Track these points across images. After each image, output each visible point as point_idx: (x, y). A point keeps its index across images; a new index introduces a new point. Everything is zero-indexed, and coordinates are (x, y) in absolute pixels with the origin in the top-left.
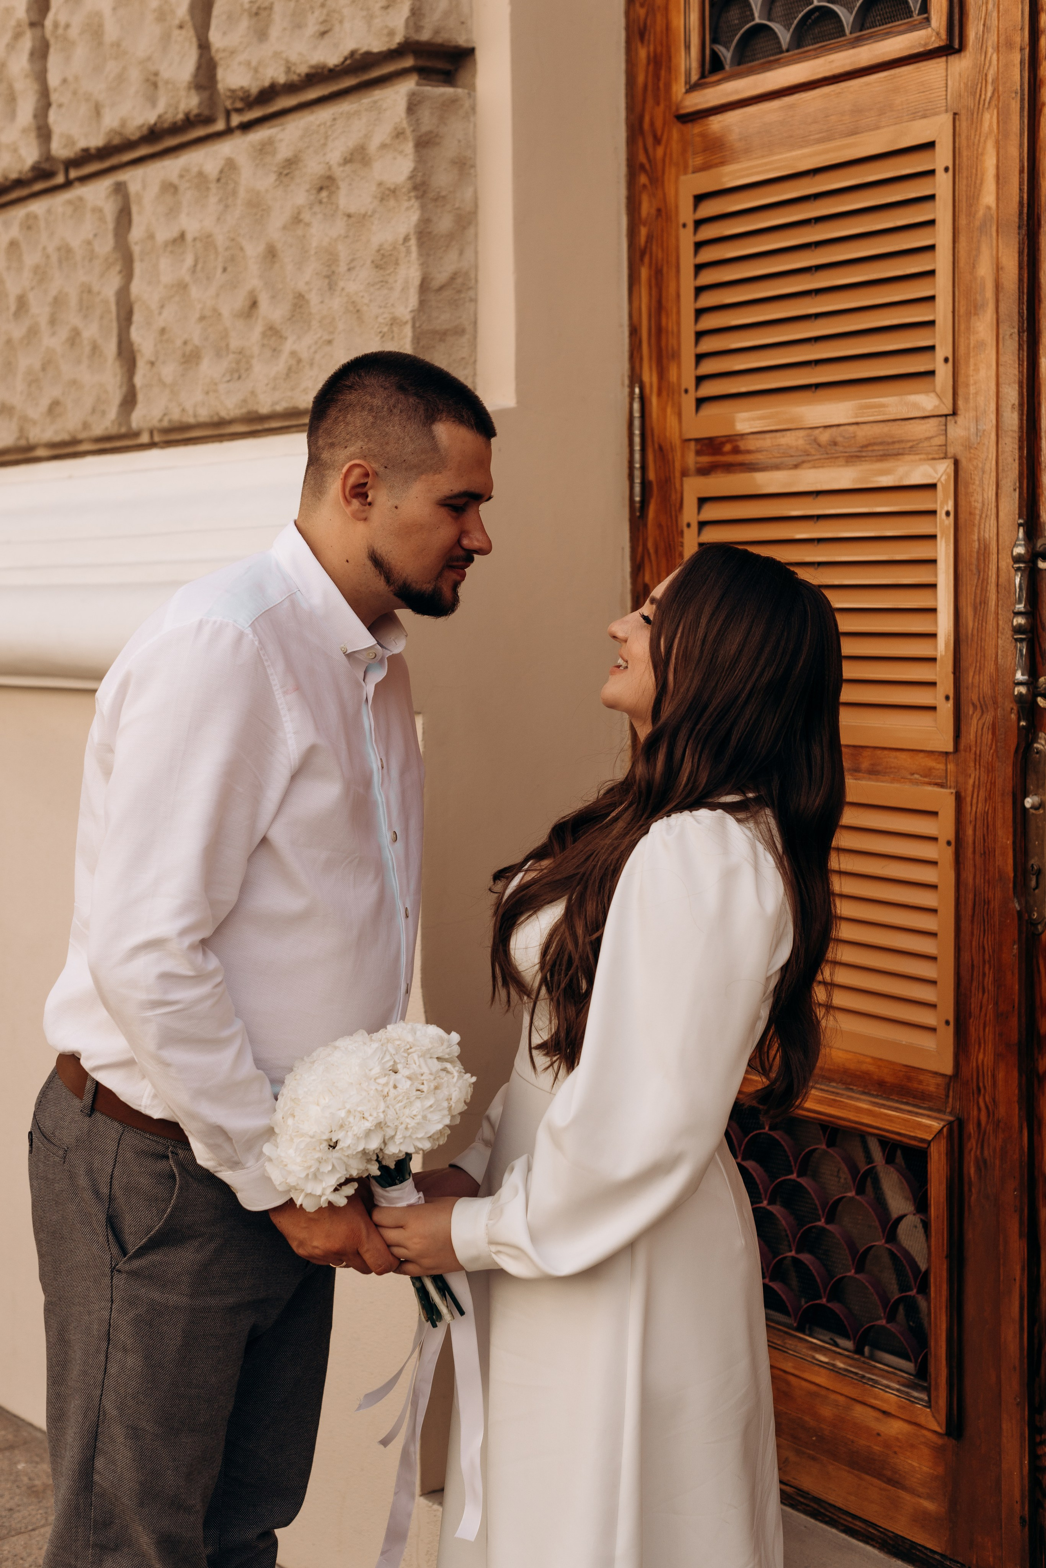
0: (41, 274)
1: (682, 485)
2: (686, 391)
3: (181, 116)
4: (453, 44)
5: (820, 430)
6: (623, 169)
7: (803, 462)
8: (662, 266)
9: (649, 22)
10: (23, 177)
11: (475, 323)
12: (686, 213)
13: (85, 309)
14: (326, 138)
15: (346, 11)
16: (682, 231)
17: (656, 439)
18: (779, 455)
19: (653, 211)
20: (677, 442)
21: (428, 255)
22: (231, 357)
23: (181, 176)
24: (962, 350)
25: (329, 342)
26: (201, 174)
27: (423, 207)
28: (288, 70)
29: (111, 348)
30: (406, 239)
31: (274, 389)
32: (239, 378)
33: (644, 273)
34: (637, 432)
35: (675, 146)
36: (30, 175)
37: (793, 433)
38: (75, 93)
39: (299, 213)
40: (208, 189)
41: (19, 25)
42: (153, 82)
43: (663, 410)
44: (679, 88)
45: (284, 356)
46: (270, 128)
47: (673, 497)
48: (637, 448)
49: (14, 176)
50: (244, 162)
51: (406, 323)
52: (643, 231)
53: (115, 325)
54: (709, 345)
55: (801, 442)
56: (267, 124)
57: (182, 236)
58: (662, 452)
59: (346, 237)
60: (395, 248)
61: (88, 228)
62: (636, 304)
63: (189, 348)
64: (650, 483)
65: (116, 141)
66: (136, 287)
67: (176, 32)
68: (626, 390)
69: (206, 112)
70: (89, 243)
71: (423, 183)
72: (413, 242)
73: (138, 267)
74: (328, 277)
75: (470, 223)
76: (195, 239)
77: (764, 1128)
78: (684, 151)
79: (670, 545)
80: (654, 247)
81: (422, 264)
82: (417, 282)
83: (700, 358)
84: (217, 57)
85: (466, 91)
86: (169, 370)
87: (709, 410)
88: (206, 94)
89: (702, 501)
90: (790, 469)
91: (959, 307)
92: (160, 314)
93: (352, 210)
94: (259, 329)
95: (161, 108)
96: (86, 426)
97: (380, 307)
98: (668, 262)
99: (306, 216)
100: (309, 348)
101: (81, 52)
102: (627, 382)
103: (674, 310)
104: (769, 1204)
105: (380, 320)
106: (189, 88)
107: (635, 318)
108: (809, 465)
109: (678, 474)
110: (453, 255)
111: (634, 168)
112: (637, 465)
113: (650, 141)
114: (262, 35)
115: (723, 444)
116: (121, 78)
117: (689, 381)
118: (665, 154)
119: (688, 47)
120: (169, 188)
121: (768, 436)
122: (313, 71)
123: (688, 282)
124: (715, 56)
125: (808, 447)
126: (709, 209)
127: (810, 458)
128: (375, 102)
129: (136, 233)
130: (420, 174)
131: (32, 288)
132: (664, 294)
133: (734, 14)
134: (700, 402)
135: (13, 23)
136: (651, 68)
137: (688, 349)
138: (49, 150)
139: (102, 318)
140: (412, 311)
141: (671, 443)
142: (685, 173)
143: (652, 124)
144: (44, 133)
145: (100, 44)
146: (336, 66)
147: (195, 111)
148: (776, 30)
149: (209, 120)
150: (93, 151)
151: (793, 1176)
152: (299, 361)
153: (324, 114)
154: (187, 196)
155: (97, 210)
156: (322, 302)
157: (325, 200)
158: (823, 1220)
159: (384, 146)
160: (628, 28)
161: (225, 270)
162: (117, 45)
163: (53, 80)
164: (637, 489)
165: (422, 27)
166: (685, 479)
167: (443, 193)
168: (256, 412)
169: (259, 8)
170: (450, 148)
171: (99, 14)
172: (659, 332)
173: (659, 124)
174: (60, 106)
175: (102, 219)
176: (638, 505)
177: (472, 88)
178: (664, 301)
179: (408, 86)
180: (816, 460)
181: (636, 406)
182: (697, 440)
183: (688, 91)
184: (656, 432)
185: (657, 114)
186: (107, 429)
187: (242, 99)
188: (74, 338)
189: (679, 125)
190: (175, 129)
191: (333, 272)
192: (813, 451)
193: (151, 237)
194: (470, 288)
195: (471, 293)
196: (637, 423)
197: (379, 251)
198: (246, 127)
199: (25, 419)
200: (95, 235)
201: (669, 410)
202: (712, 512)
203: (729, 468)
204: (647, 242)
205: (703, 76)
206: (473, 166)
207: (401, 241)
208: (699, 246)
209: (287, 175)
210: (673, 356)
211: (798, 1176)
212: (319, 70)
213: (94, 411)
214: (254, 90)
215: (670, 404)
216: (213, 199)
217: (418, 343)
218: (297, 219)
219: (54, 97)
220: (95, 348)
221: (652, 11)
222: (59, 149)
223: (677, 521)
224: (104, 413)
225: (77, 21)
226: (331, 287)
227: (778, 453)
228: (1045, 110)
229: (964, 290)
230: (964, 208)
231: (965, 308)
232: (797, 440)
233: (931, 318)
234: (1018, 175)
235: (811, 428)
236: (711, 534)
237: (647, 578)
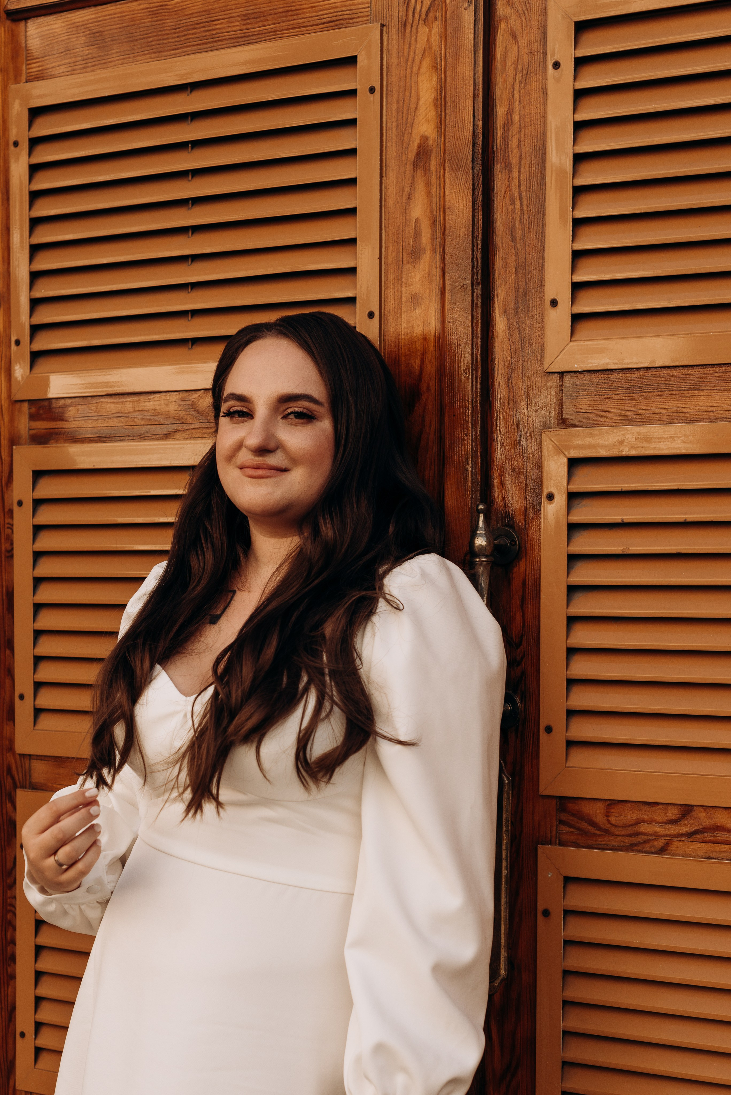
1: (11, 456)
2: (18, 343)
7: (176, 431)
12: (18, 130)
16: (12, 151)
18: (143, 423)
20: (4, 403)
24: (390, 304)
37: (162, 396)
55: (173, 407)
83: (35, 304)
87: (47, 366)
90: (160, 439)
91: (387, 254)
108: (184, 435)
109: (5, 443)
117: (21, 331)
125: (183, 413)
126: (48, 126)
127: (185, 427)
134: (36, 356)
137: (20, 293)
142: (16, 82)
166: (14, 447)
180: (195, 429)
182: (31, 402)
189: (8, 23)
202: (50, 488)
208: (34, 170)
223: (3, 498)
227: (142, 419)
228: (502, 26)
229: (393, 234)
230: (394, 137)
231: (395, 254)
232: (167, 405)
233: (350, 264)
234: (471, 99)
235: (186, 391)
236: (49, 515)
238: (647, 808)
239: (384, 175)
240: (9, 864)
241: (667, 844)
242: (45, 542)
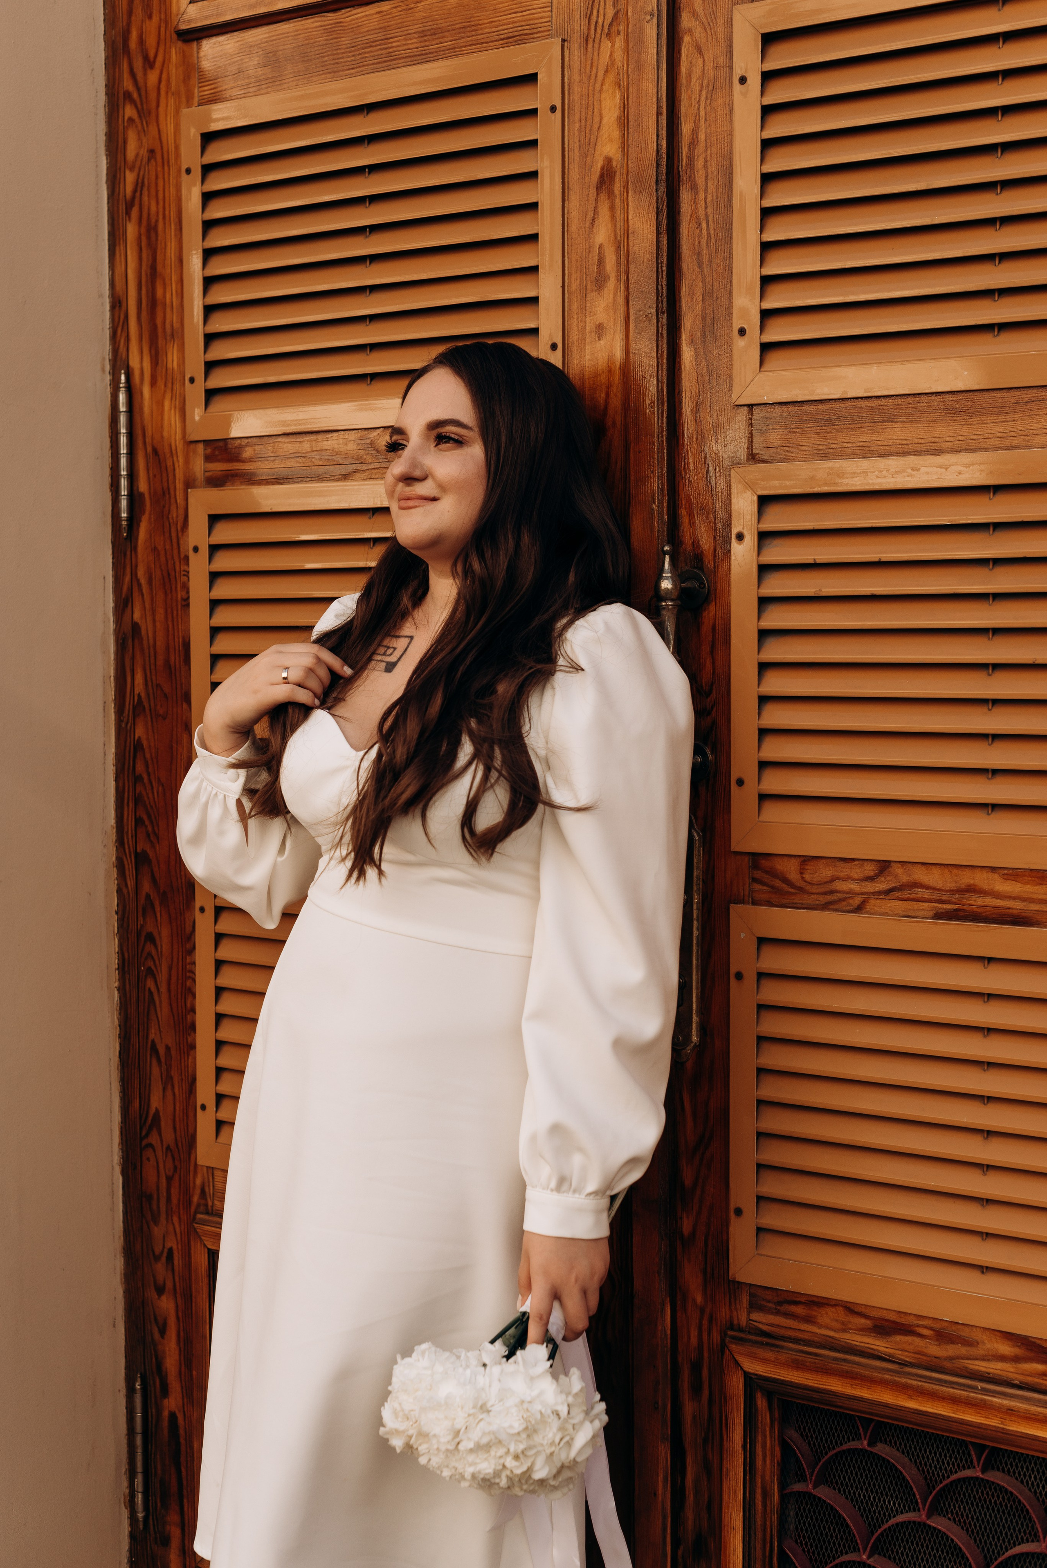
1: (186, 499)
2: (192, 380)
5: (379, 431)
6: (102, 98)
8: (157, 221)
12: (191, 155)
16: (184, 178)
17: (148, 440)
18: (321, 463)
19: (144, 152)
24: (574, 337)
33: (131, 230)
34: (122, 430)
35: (174, 71)
43: (158, 403)
47: (174, 514)
48: (123, 450)
52: (130, 178)
54: (222, 323)
55: (351, 446)
58: (157, 455)
62: (120, 268)
64: (142, 495)
68: (108, 378)
78: (186, 78)
79: (169, 574)
80: (145, 198)
83: (210, 339)
87: (222, 405)
90: (338, 480)
91: (570, 282)
98: (164, 217)
102: (108, 367)
103: (174, 278)
107: (118, 286)
109: (179, 485)
111: (115, 97)
112: (124, 473)
113: (138, 64)
117: (195, 369)
118: (159, 81)
121: (307, 438)
123: (193, 243)
125: (362, 452)
126: (223, 151)
127: (364, 467)
132: (159, 258)
134: (211, 394)
137: (194, 328)
141: (170, 446)
142: (189, 106)
143: (141, 41)
164: (124, 503)
166: (189, 490)
172: (152, 305)
173: (151, 42)
176: (122, 524)
178: (159, 267)
180: (375, 469)
181: (122, 397)
182: (207, 443)
183: (195, 1)
184: (149, 430)
185: (147, 31)
189: (180, 44)
196: (123, 419)
201: (167, 404)
202: (226, 533)
204: (135, 191)
208: (208, 197)
210: (172, 336)
215: (168, 396)
223: (178, 544)
227: (320, 459)
228: (687, 39)
229: (577, 261)
230: (577, 159)
231: (578, 282)
232: (346, 444)
233: (532, 294)
234: (655, 117)
235: (365, 429)
236: (225, 562)
237: (137, 616)
238: (842, 864)
239: (566, 198)
240: (188, 929)
241: (864, 902)
242: (225, 589)
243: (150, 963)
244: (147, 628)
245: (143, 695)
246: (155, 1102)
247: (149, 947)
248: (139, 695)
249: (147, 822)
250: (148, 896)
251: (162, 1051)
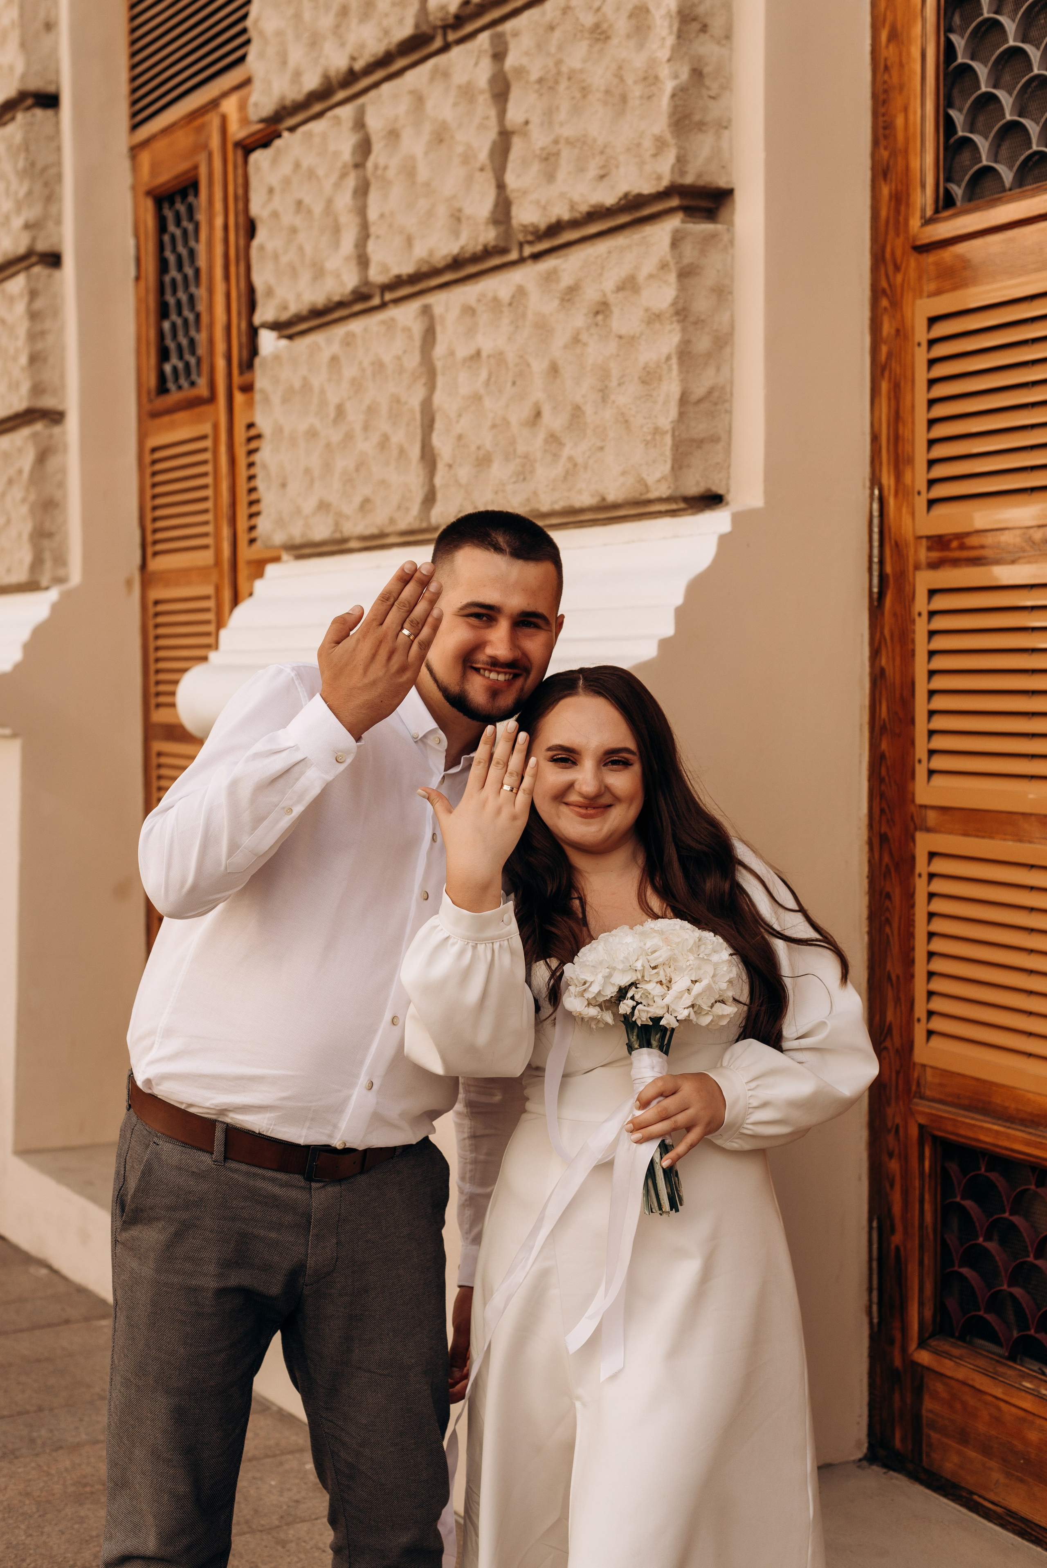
0: (357, 385)
1: (914, 578)
2: (919, 493)
3: (480, 248)
4: (714, 185)
5: (1033, 529)
6: (867, 294)
7: (1020, 558)
8: (900, 380)
9: (891, 163)
10: (345, 299)
11: (730, 432)
12: (921, 334)
13: (394, 417)
14: (603, 268)
15: (622, 158)
16: (917, 349)
17: (892, 535)
19: (893, 332)
20: (911, 539)
21: (688, 372)
22: (518, 460)
23: (479, 301)
25: (601, 448)
26: (495, 299)
27: (684, 330)
28: (572, 208)
29: (415, 452)
30: (668, 358)
31: (553, 489)
32: (524, 479)
33: (884, 386)
34: (876, 529)
35: (912, 273)
36: (350, 298)
37: (1011, 532)
38: (390, 226)
39: (578, 334)
40: (501, 312)
41: (345, 166)
42: (457, 217)
43: (899, 509)
44: (915, 223)
45: (563, 460)
46: (557, 258)
47: (907, 589)
48: (876, 544)
49: (336, 298)
50: (532, 288)
51: (666, 432)
52: (884, 349)
53: (419, 432)
54: (940, 451)
56: (554, 255)
57: (478, 353)
58: (898, 547)
59: (618, 355)
60: (658, 366)
61: (399, 344)
62: (877, 414)
63: (481, 453)
64: (887, 575)
65: (425, 269)
66: (439, 398)
67: (478, 174)
68: (868, 492)
69: (502, 244)
70: (399, 358)
71: (684, 309)
72: (674, 361)
73: (440, 381)
74: (601, 391)
75: (726, 343)
76: (489, 357)
77: (980, 1169)
78: (920, 278)
79: (904, 633)
80: (893, 364)
81: (682, 381)
82: (677, 396)
83: (931, 463)
84: (512, 196)
85: (725, 227)
86: (464, 473)
87: (940, 510)
88: (502, 228)
89: (932, 593)
92: (458, 422)
93: (623, 331)
94: (541, 436)
95: (463, 240)
96: (392, 521)
97: (645, 418)
98: (905, 377)
99: (584, 337)
100: (584, 453)
101: (397, 191)
102: (868, 484)
103: (910, 420)
104: (985, 1240)
105: (645, 429)
106: (487, 223)
107: (876, 426)
108: (1024, 560)
110: (711, 371)
111: (877, 293)
112: (876, 560)
113: (891, 268)
114: (550, 177)
115: (950, 541)
116: (430, 213)
117: (921, 485)
118: (903, 280)
119: (923, 186)
120: (469, 311)
121: (990, 534)
122: (592, 210)
123: (921, 395)
124: (948, 194)
125: (1024, 544)
126: (942, 329)
127: (1025, 554)
128: (644, 238)
129: (439, 350)
130: (682, 301)
131: (349, 398)
132: (901, 406)
133: (965, 157)
134: (931, 503)
135: (339, 164)
136: (893, 203)
137: (921, 455)
138: (366, 277)
139: (408, 425)
140: (672, 422)
141: (906, 540)
142: (921, 297)
143: (893, 253)
144: (363, 261)
145: (414, 183)
146: (612, 205)
147: (492, 243)
148: (1001, 171)
149: (504, 251)
150: (405, 277)
151: (1006, 1215)
152: (575, 465)
153: (601, 247)
154: (484, 318)
155: (407, 330)
156: (596, 413)
157: (601, 323)
158: (1032, 1256)
159: (651, 276)
160: (874, 168)
161: (514, 383)
162: (427, 184)
163: (373, 214)
164: (876, 581)
165: (686, 172)
166: (917, 572)
167: (703, 317)
168: (538, 510)
169: (549, 154)
170: (709, 278)
171: (412, 158)
172: (896, 439)
173: (899, 253)
174: (378, 237)
175: (411, 338)
176: (875, 596)
177: (731, 224)
178: (901, 412)
179: (674, 222)
180: (1030, 556)
181: (876, 506)
182: (928, 538)
183: (923, 225)
184: (893, 530)
185: (897, 245)
186: (410, 524)
187: (532, 233)
188: (384, 442)
190: (475, 259)
191: (606, 387)
192: (1028, 548)
193: (452, 353)
194: (725, 401)
195: (727, 405)
196: (876, 521)
197: (644, 368)
198: (536, 257)
199: (340, 516)
200: (405, 352)
201: (904, 510)
202: (941, 602)
203: (955, 562)
204: (887, 359)
205: (937, 211)
206: (731, 293)
207: (663, 359)
209: (569, 300)
210: (908, 461)
211: (1011, 1214)
212: (598, 209)
213: (399, 508)
214: (543, 226)
215: (905, 504)
216: (505, 321)
217: (677, 450)
218: (576, 340)
219: (373, 230)
220: (402, 451)
221: (893, 154)
222: (376, 276)
223: (909, 610)
224: (408, 509)
225: (394, 163)
226: (604, 400)
227: (1001, 549)
232: (1015, 538)
235: (1028, 527)
236: (940, 623)
237: (884, 662)
240: (912, 890)
242: (940, 643)
243: (888, 914)
244: (889, 672)
245: (887, 720)
246: (890, 1016)
247: (887, 903)
248: (884, 720)
249: (887, 811)
250: (887, 866)
251: (894, 978)
